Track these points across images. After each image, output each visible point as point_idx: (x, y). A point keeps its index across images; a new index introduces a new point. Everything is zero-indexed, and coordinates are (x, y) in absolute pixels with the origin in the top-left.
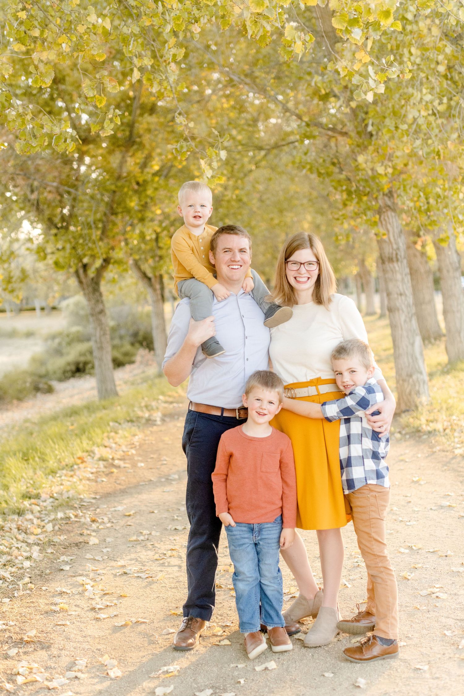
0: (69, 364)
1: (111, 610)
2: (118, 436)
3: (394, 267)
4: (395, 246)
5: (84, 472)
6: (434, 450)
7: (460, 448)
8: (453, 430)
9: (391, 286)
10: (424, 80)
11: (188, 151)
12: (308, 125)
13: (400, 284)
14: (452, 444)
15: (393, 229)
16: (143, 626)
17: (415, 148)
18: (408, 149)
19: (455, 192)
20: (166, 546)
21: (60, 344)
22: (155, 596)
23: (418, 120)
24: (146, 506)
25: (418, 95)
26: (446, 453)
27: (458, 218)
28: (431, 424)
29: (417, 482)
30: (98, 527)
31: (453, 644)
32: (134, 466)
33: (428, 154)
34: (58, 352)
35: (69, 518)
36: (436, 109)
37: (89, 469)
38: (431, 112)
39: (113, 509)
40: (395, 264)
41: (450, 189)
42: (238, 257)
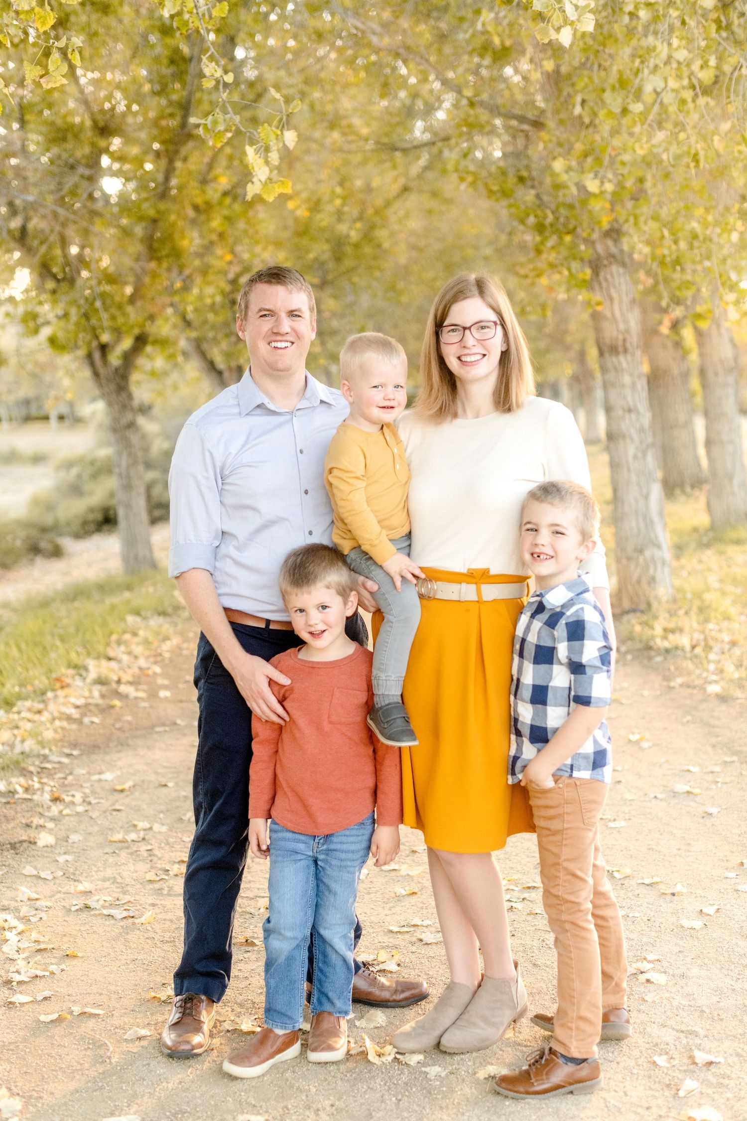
0: (91, 510)
1: (40, 984)
2: (136, 640)
3: (620, 363)
4: (622, 327)
5: (64, 704)
6: (672, 684)
7: (716, 682)
8: (708, 648)
9: (613, 394)
10: (677, 24)
11: (226, 130)
12: (472, 104)
13: (628, 392)
14: (705, 675)
15: (620, 295)
16: (92, 1023)
17: (654, 146)
18: (642, 147)
19: (724, 230)
20: (173, 855)
21: (79, 476)
22: (131, 957)
23: (663, 94)
24: (156, 773)
25: (663, 50)
26: (690, 691)
27: (729, 278)
28: (671, 637)
29: (637, 742)
30: (61, 812)
31: (668, 1086)
32: (153, 695)
33: (678, 157)
34: (76, 490)
35: (12, 793)
36: (696, 78)
37: (72, 700)
38: (686, 82)
39: (96, 777)
40: (622, 358)
41: (716, 223)
42: (286, 325)
